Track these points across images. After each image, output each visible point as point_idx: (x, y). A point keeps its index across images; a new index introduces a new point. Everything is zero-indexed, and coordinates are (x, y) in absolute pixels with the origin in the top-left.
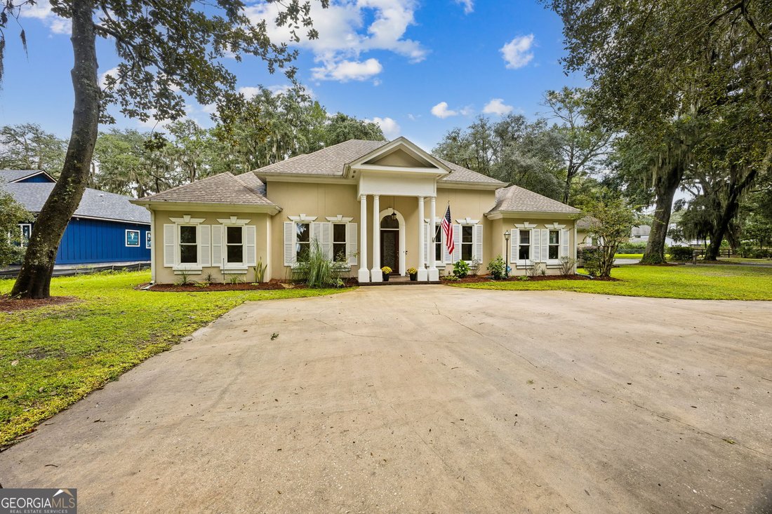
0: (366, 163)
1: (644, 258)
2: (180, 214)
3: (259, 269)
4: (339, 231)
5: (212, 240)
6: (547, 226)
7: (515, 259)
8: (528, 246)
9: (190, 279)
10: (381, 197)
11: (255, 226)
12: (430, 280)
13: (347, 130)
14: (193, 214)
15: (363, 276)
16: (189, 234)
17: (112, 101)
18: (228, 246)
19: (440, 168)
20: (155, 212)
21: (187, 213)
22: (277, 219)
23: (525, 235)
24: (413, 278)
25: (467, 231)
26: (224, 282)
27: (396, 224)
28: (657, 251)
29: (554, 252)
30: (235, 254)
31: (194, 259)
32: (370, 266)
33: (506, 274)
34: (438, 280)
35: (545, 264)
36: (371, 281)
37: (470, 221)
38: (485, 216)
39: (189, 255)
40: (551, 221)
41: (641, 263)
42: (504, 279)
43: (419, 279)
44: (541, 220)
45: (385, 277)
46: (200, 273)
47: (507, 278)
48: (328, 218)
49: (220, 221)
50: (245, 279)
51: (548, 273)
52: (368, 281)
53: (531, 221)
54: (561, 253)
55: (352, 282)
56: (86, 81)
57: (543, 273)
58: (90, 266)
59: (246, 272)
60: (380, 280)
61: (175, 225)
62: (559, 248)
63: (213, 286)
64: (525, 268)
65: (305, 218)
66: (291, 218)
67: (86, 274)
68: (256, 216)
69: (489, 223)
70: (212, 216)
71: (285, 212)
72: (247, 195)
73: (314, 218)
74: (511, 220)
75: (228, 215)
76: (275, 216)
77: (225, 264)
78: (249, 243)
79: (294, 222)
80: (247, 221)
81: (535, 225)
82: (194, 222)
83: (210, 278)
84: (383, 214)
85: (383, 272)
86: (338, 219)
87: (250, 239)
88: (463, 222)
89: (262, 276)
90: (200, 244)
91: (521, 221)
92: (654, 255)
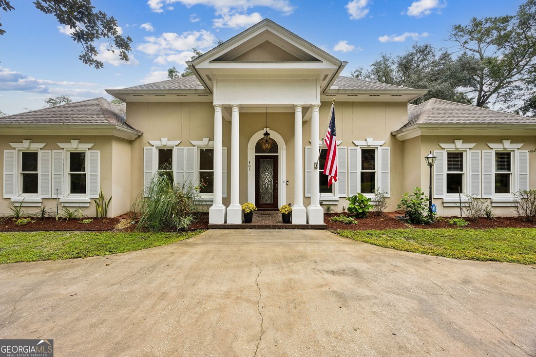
0: (217, 61)
2: (19, 139)
3: (102, 202)
4: (206, 157)
5: (52, 169)
6: (491, 145)
7: (441, 193)
8: (461, 175)
10: (241, 108)
11: (99, 152)
12: (311, 223)
14: (32, 139)
15: (215, 218)
16: (30, 161)
18: (72, 175)
19: (324, 62)
21: (27, 138)
22: (137, 145)
23: (456, 160)
24: (287, 218)
25: (368, 156)
26: (57, 217)
27: (274, 147)
30: (78, 185)
31: (35, 191)
32: (227, 201)
33: (430, 216)
34: (321, 222)
35: (489, 201)
36: (225, 222)
37: (371, 143)
38: (393, 136)
39: (30, 186)
40: (499, 139)
42: (427, 224)
43: (295, 221)
45: (247, 217)
46: (40, 205)
47: (432, 222)
48: (193, 142)
49: (61, 145)
50: (80, 214)
51: (496, 213)
52: (223, 223)
53: (466, 139)
54: (516, 185)
57: (488, 214)
59: (88, 205)
60: (238, 220)
61: (16, 152)
62: (511, 177)
64: (459, 205)
65: (166, 142)
66: (152, 142)
68: (102, 139)
70: (52, 140)
71: (146, 137)
73: (177, 142)
74: (434, 137)
75: (69, 139)
76: (133, 140)
77: (67, 196)
78: (92, 170)
79: (154, 148)
80: (90, 145)
81: (472, 145)
82: (34, 147)
83: (43, 212)
84: (259, 136)
85: (243, 211)
86: (204, 143)
87: (94, 169)
88: (362, 143)
89: (105, 210)
90: (40, 172)
91: (449, 139)
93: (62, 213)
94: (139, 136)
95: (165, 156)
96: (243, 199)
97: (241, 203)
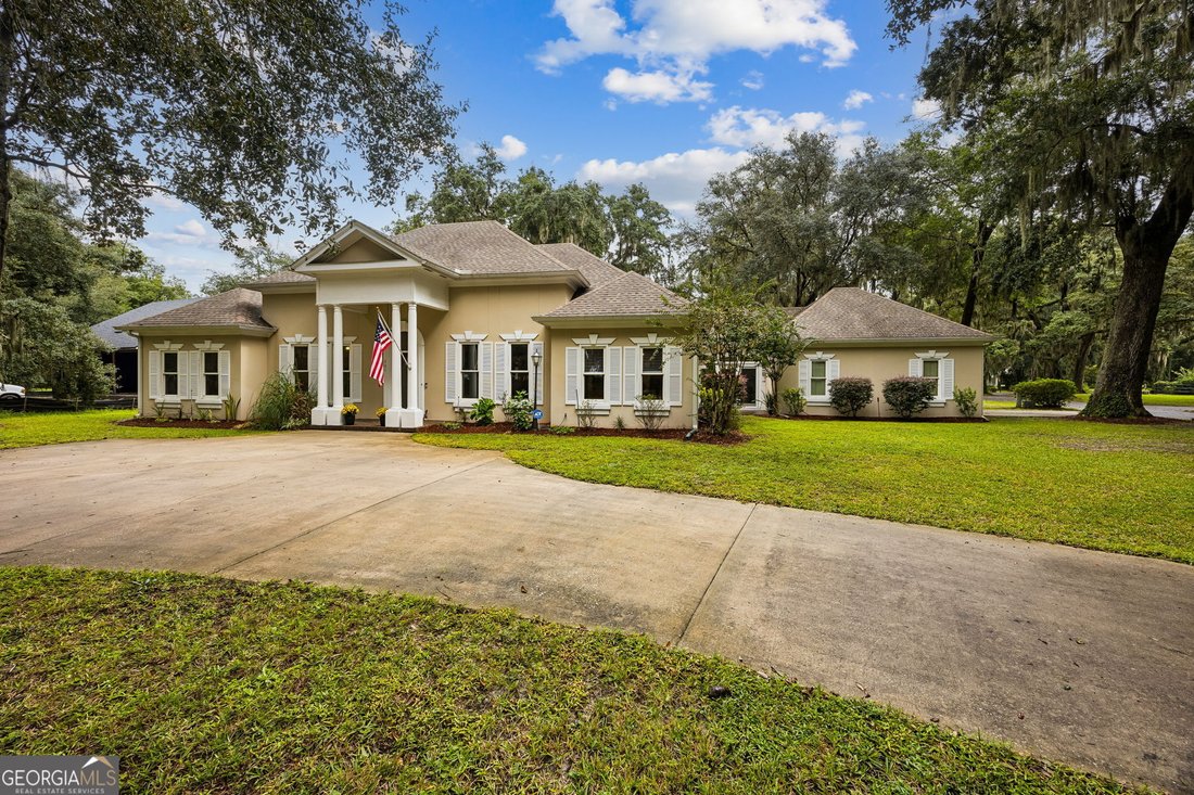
0: (315, 262)
2: (162, 339)
3: (232, 404)
5: (189, 370)
6: (634, 340)
7: (573, 398)
8: (602, 377)
10: (343, 306)
11: (228, 352)
12: (404, 427)
14: (173, 339)
15: (317, 417)
16: (171, 362)
18: (206, 376)
19: (409, 259)
20: (141, 340)
21: (168, 338)
22: (273, 341)
23: (594, 358)
24: (381, 420)
26: (191, 419)
29: (652, 387)
30: (212, 388)
31: (175, 392)
34: (418, 427)
35: (631, 409)
36: (326, 423)
37: (520, 336)
38: (547, 326)
39: (171, 386)
40: (643, 332)
43: (388, 423)
44: (623, 330)
45: (347, 419)
46: (176, 406)
47: (535, 430)
49: (196, 346)
51: (631, 424)
52: (324, 424)
53: (601, 333)
54: (666, 389)
57: (620, 423)
59: (219, 407)
60: (338, 422)
61: (159, 353)
62: (664, 379)
63: (180, 421)
64: (584, 414)
65: (299, 339)
66: (287, 339)
68: (233, 339)
70: (189, 339)
71: (280, 333)
73: (312, 339)
74: (568, 331)
75: (201, 339)
76: (267, 338)
77: (202, 397)
78: (224, 371)
79: (289, 345)
80: (221, 345)
81: (611, 340)
82: (175, 348)
83: (181, 413)
85: (344, 412)
87: (225, 367)
88: (511, 337)
89: (234, 412)
90: (179, 373)
91: (584, 333)
92: (1109, 399)
93: (197, 415)
94: (275, 333)
95: (301, 356)
96: (346, 401)
97: (343, 405)
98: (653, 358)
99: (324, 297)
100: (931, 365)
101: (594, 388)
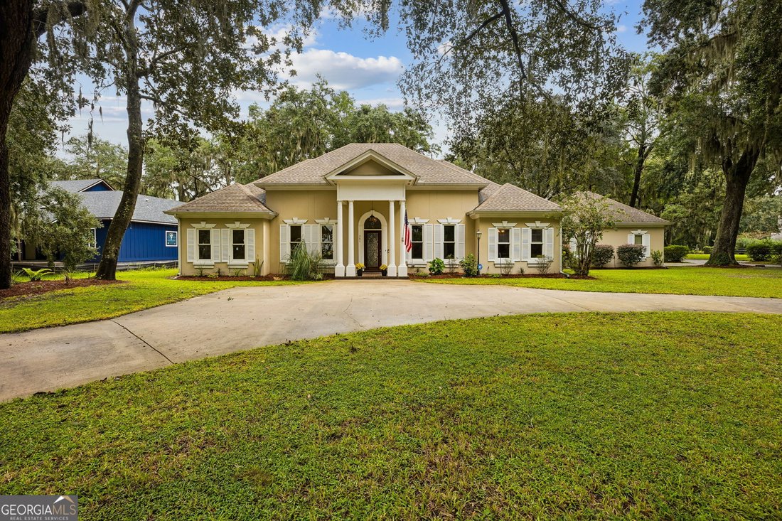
1: (710, 259)
2: (198, 221)
3: (257, 265)
4: (327, 232)
5: (221, 242)
6: (528, 224)
7: (492, 257)
8: (508, 245)
9: (205, 272)
10: (355, 203)
11: (254, 229)
12: (399, 276)
13: (368, 124)
14: (208, 220)
15: (339, 271)
16: (204, 236)
17: (152, 137)
18: (234, 246)
19: (407, 175)
20: (180, 219)
21: (204, 220)
22: (274, 222)
24: (385, 272)
25: (449, 231)
26: (230, 275)
27: (378, 224)
28: (725, 250)
29: (536, 251)
30: (239, 253)
31: (209, 257)
32: (346, 263)
33: (478, 272)
34: (406, 276)
35: (525, 263)
36: (345, 275)
37: (451, 221)
38: (468, 215)
39: (205, 253)
40: (533, 220)
41: (706, 266)
42: (474, 276)
43: (389, 275)
44: (521, 219)
45: (359, 272)
46: (213, 267)
47: (477, 275)
48: (316, 221)
49: (228, 225)
50: (245, 273)
51: (527, 271)
53: (510, 220)
54: (544, 252)
55: (330, 276)
56: (135, 136)
57: (522, 271)
58: (138, 263)
59: (247, 267)
60: (354, 274)
61: (195, 230)
62: (543, 246)
63: (222, 277)
64: (500, 266)
65: (296, 221)
66: (286, 221)
67: (135, 269)
68: (256, 221)
69: (472, 222)
70: (221, 221)
71: (281, 216)
72: (249, 204)
73: (305, 221)
74: (490, 219)
75: (233, 221)
76: (272, 220)
77: (232, 260)
78: (249, 242)
79: (287, 225)
80: (248, 225)
81: (514, 224)
82: (208, 226)
83: (219, 272)
84: (366, 216)
85: (357, 268)
86: (326, 221)
87: (251, 240)
88: (444, 221)
89: (260, 270)
90: (212, 243)
91: (500, 220)
92: (721, 256)
93: (232, 272)
94: (276, 216)
95: (296, 232)
96: (356, 261)
97: (355, 264)
98: (537, 234)
99: (342, 196)
100: (638, 237)
101: (504, 251)
